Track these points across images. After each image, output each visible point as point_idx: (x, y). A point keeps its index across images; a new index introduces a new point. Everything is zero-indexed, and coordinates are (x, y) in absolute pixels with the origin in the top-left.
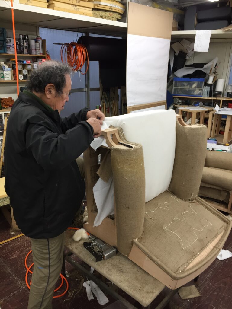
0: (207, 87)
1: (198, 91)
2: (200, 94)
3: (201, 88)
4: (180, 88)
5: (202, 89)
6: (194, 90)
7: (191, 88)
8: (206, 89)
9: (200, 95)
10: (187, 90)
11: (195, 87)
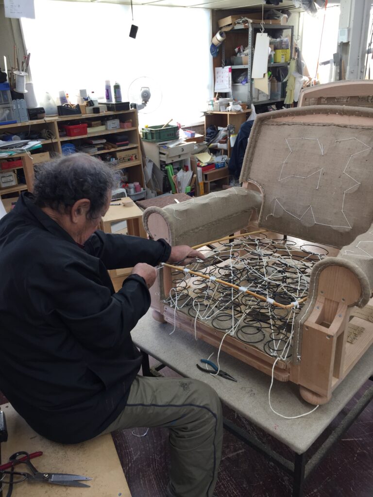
1: (2, 113)
5: (10, 105)
9: (10, 120)
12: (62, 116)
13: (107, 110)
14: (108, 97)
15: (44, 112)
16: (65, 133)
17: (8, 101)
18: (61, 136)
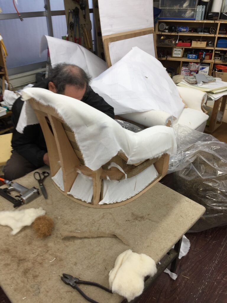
0: (201, 6)
1: (190, 13)
4: (168, 8)
5: (195, 9)
6: (185, 11)
7: (181, 8)
8: (200, 10)
9: (193, 17)
10: (177, 11)
11: (186, 7)
17: (195, 5)
18: (219, 34)
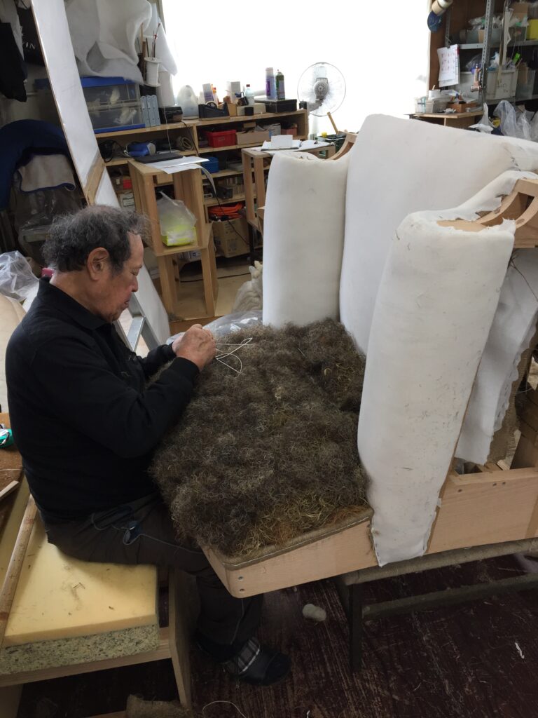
0: (149, 97)
1: (128, 115)
2: (136, 118)
3: (136, 103)
6: (118, 111)
8: (150, 104)
9: (137, 123)
10: (98, 113)
11: (117, 103)
12: (203, 119)
13: (265, 110)
14: (269, 93)
15: (181, 113)
16: (206, 142)
17: (135, 97)
18: (200, 147)
